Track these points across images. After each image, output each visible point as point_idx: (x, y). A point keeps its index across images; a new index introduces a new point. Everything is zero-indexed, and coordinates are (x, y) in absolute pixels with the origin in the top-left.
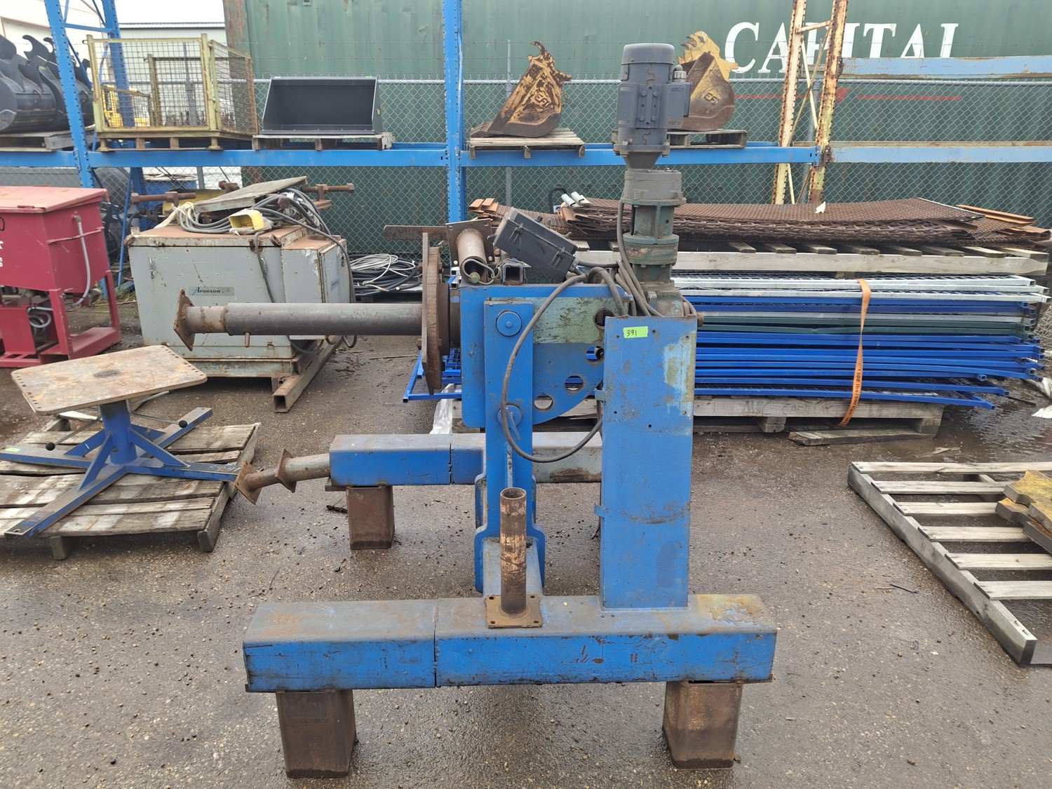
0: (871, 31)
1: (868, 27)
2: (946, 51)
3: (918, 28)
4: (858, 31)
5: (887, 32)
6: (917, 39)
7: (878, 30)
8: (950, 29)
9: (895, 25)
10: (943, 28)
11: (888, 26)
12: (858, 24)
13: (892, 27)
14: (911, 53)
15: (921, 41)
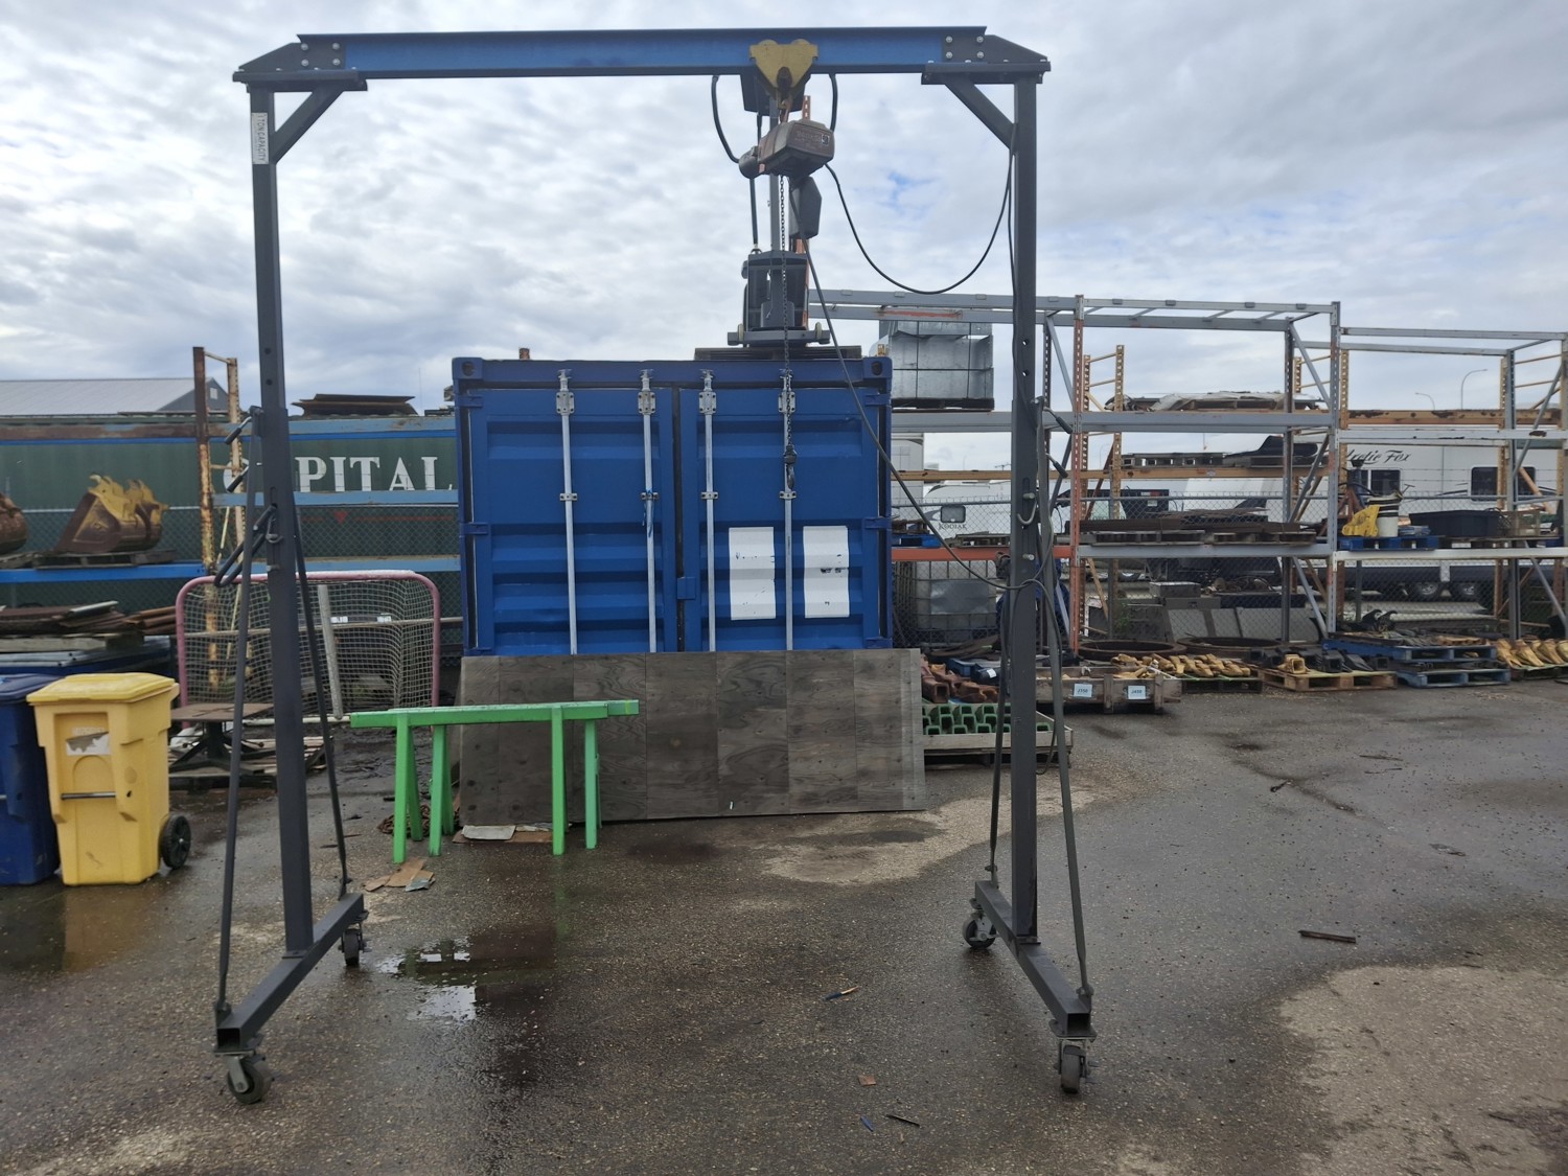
0: (358, 464)
1: (353, 460)
2: (430, 482)
3: (400, 461)
4: (346, 463)
5: (373, 464)
6: (401, 469)
7: (366, 464)
8: (429, 463)
9: (378, 459)
10: (423, 461)
11: (372, 459)
12: (344, 458)
13: (377, 460)
14: (398, 481)
15: (406, 473)
